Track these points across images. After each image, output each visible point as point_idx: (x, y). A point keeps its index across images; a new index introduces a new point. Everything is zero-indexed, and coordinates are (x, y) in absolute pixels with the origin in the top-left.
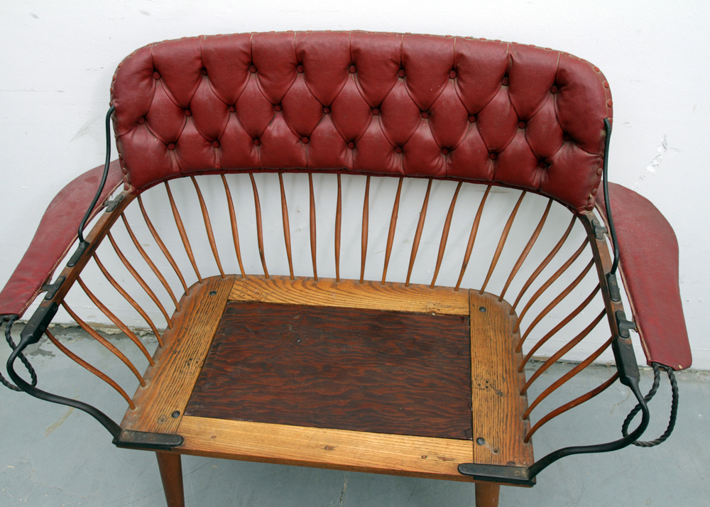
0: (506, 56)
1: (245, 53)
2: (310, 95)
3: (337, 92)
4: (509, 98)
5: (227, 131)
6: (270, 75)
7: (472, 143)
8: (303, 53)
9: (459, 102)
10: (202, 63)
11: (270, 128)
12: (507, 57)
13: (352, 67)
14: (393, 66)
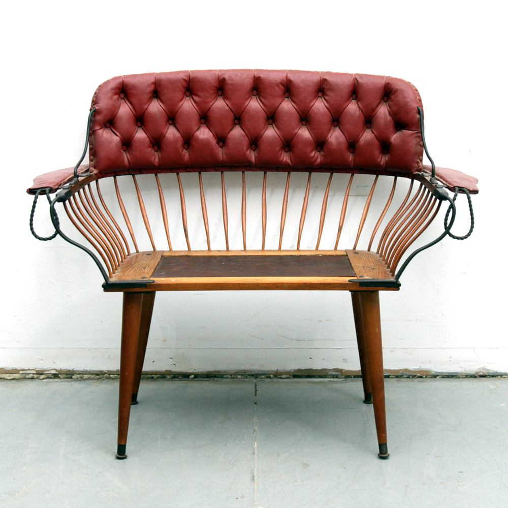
0: (352, 79)
1: (185, 80)
2: (227, 108)
3: (246, 105)
4: (358, 105)
5: (167, 135)
6: (200, 94)
7: (337, 138)
8: (224, 79)
9: (326, 109)
10: (155, 87)
11: (198, 133)
12: (354, 79)
13: (255, 92)
14: (282, 87)
